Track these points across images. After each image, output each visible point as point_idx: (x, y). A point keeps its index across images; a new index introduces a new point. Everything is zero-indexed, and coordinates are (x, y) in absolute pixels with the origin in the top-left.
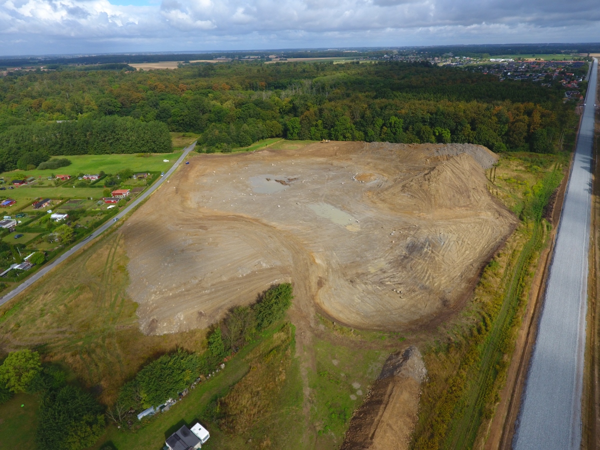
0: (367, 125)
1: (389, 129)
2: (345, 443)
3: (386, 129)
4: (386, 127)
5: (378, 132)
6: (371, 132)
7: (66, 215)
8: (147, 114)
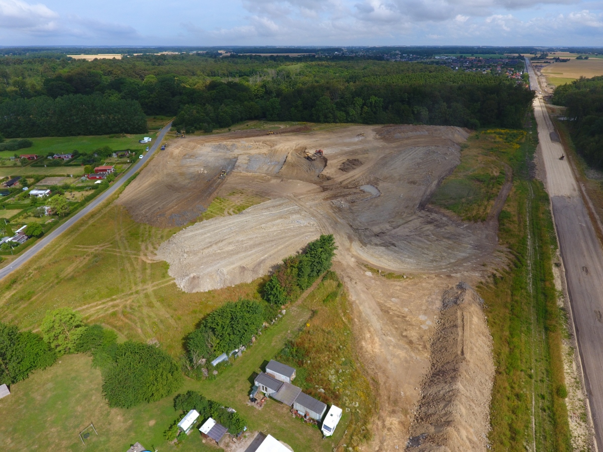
0: (347, 105)
1: (370, 108)
3: (367, 108)
5: (359, 112)
6: (352, 112)
7: (48, 191)
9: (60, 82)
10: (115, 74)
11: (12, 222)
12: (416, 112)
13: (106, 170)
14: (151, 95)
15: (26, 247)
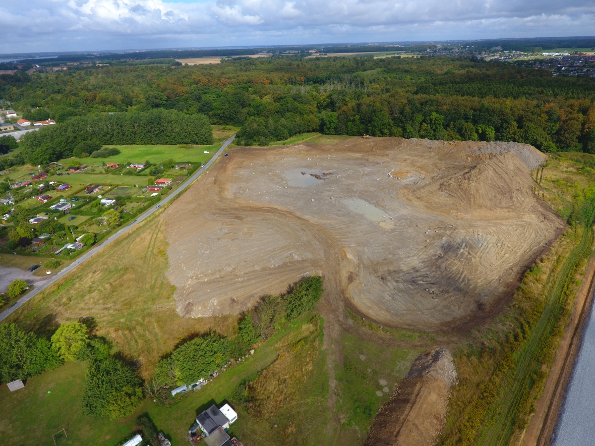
0: (406, 121)
1: (429, 125)
2: (369, 438)
3: (426, 125)
4: (426, 123)
5: (417, 129)
6: (409, 128)
7: (114, 201)
8: (190, 107)
13: (164, 183)
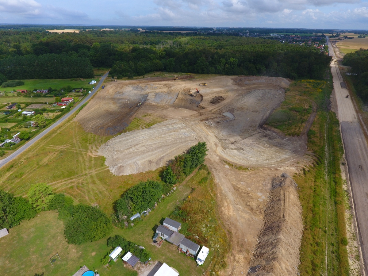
0: (216, 63)
4: (228, 64)
5: (223, 67)
6: (219, 67)
7: (33, 112)
9: (42, 46)
10: (74, 42)
11: (11, 131)
12: (258, 68)
13: (68, 100)
14: (96, 55)
15: (19, 145)
